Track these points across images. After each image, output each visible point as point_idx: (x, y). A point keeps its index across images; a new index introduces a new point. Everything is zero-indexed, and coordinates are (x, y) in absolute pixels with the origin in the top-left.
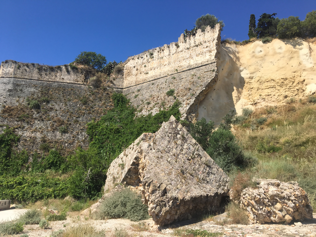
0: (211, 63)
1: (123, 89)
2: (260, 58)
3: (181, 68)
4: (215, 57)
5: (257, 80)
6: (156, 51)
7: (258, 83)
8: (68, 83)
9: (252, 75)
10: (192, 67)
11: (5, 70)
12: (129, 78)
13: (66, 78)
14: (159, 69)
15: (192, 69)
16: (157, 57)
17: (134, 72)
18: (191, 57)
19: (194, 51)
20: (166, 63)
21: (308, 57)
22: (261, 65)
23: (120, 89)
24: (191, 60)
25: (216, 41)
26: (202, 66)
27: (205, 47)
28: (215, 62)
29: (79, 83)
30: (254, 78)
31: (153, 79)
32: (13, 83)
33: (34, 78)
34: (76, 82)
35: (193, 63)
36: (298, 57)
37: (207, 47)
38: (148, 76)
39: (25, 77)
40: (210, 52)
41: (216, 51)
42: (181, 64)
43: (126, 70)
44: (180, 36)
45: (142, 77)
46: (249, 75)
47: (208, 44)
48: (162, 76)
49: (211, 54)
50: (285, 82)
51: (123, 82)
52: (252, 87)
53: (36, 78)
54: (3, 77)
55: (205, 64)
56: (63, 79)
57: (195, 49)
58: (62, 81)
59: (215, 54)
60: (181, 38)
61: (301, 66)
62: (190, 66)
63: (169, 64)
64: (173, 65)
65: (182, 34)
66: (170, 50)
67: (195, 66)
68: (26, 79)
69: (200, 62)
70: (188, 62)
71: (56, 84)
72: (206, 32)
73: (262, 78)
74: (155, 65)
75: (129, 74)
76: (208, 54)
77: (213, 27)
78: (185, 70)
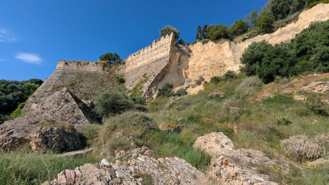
0: (167, 57)
1: (125, 74)
2: (200, 52)
3: (153, 60)
4: (170, 53)
5: (198, 66)
6: (142, 51)
7: (198, 68)
8: (93, 72)
9: (195, 63)
10: (158, 59)
11: (59, 65)
12: (128, 68)
13: (92, 68)
14: (142, 61)
15: (158, 60)
16: (142, 54)
17: (131, 64)
18: (158, 54)
19: (159, 50)
20: (146, 58)
21: (228, 51)
22: (200, 57)
23: (123, 74)
24: (158, 55)
25: (170, 43)
26: (162, 59)
27: (165, 47)
28: (169, 56)
29: (99, 71)
30: (196, 65)
31: (139, 67)
32: (62, 73)
33: (74, 70)
34: (98, 71)
35: (158, 57)
36: (223, 51)
37: (166, 47)
38: (137, 65)
39: (69, 69)
40: (167, 50)
41: (170, 49)
42: (153, 58)
43: (127, 63)
44: (153, 41)
45: (134, 66)
46: (193, 63)
47: (166, 45)
48: (143, 65)
49: (168, 51)
50: (214, 67)
51: (125, 70)
52: (195, 71)
53: (75, 70)
54: (58, 70)
55: (164, 57)
56: (90, 69)
57: (160, 49)
58: (89, 70)
59: (169, 51)
60: (154, 42)
61: (224, 56)
62: (157, 59)
63: (147, 58)
64: (149, 59)
65: (155, 40)
66: (148, 50)
67: (160, 59)
68: (70, 70)
69: (162, 56)
70: (156, 57)
71: (86, 72)
72: (166, 38)
73: (201, 65)
74: (141, 59)
75: (128, 65)
76: (166, 51)
77: (169, 35)
78: (154, 61)
